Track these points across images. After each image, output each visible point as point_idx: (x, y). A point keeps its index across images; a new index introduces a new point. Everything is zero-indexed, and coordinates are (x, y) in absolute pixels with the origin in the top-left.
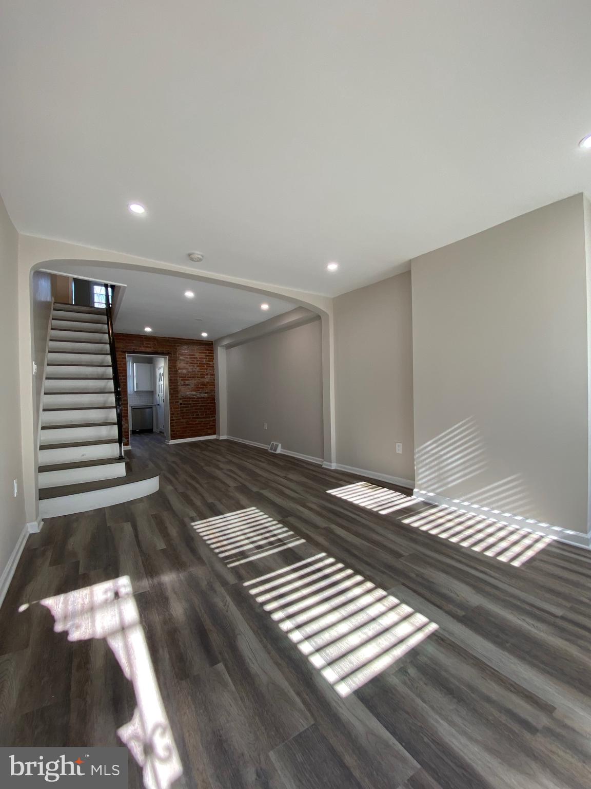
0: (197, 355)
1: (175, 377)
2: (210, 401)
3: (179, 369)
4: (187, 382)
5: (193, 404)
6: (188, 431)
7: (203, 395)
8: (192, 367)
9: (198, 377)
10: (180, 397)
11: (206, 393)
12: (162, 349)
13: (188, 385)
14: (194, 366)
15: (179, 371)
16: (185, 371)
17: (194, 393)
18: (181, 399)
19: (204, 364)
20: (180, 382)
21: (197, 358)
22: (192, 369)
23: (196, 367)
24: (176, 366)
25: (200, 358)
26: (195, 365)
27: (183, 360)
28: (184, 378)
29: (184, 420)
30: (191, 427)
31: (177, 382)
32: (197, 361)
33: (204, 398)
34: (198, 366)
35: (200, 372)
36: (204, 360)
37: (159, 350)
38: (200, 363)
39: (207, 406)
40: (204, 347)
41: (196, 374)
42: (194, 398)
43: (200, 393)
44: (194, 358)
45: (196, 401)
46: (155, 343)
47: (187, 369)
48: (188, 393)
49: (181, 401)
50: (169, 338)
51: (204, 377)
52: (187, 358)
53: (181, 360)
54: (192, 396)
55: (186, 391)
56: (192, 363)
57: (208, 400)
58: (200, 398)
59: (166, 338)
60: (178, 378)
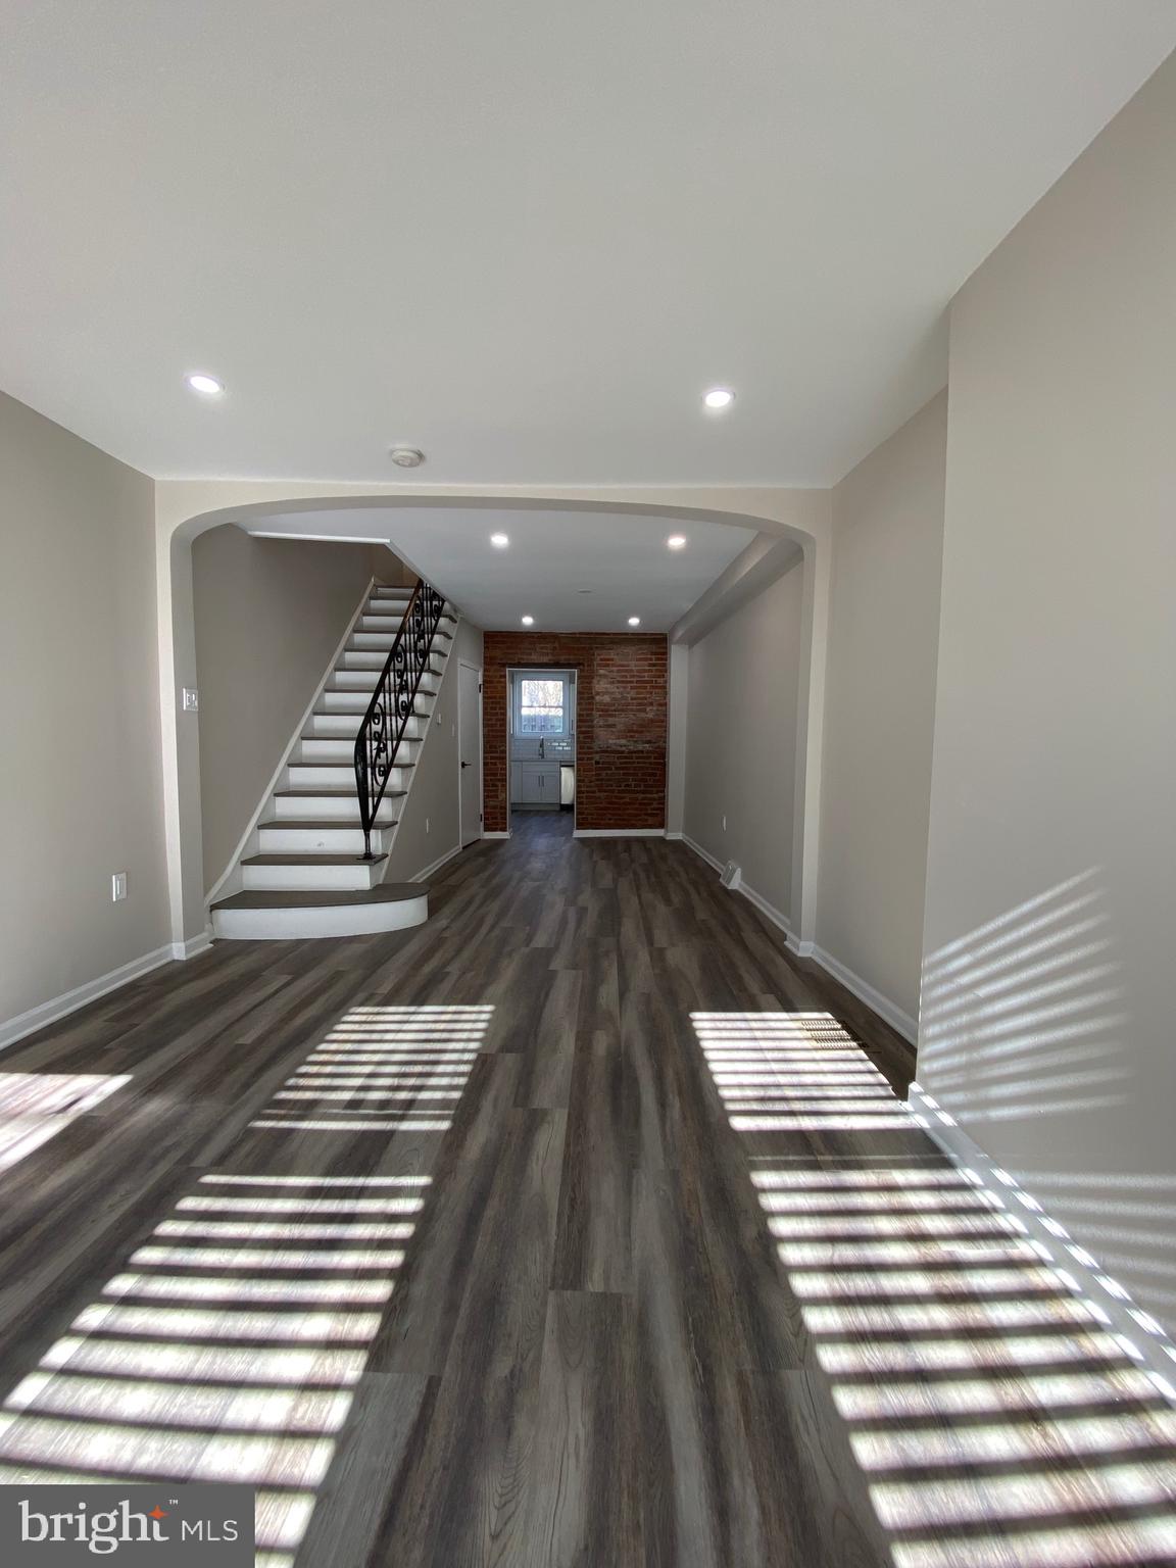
0: (633, 665)
1: (588, 710)
2: (655, 758)
3: (598, 694)
4: (611, 720)
5: (621, 763)
6: (610, 816)
7: (640, 747)
8: (621, 689)
9: (632, 710)
10: (596, 749)
11: (649, 742)
12: (567, 657)
13: (614, 726)
14: (625, 688)
15: (597, 698)
16: (607, 699)
17: (623, 742)
18: (597, 752)
19: (647, 682)
20: (598, 721)
21: (632, 671)
22: (621, 693)
23: (629, 690)
24: (591, 688)
25: (638, 671)
26: (629, 685)
27: (605, 676)
28: (606, 711)
29: (602, 794)
30: (614, 809)
31: (592, 721)
32: (633, 676)
33: (642, 752)
34: (632, 688)
35: (635, 699)
36: (646, 674)
37: (563, 659)
38: (637, 682)
39: (647, 768)
40: (646, 646)
41: (628, 705)
42: (623, 752)
43: (636, 742)
44: (626, 671)
45: (626, 758)
46: (556, 645)
47: (613, 693)
48: (610, 741)
49: (597, 757)
50: (580, 633)
51: (645, 711)
52: (612, 671)
53: (600, 675)
54: (619, 748)
55: (607, 738)
56: (623, 682)
57: (650, 757)
58: (635, 752)
59: (575, 634)
60: (594, 712)
